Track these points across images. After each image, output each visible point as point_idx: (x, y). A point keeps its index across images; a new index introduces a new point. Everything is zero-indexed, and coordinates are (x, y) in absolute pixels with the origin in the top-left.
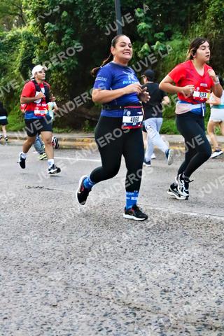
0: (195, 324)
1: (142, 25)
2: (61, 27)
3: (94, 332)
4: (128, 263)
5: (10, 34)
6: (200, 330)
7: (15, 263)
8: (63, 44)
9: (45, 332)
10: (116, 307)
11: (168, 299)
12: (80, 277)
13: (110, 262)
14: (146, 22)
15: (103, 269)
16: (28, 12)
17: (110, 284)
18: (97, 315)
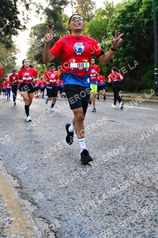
2: (126, 40)
3: (140, 206)
8: (126, 49)
9: (113, 204)
10: (153, 193)
12: (132, 173)
13: (149, 165)
15: (145, 169)
17: (149, 179)
18: (142, 196)
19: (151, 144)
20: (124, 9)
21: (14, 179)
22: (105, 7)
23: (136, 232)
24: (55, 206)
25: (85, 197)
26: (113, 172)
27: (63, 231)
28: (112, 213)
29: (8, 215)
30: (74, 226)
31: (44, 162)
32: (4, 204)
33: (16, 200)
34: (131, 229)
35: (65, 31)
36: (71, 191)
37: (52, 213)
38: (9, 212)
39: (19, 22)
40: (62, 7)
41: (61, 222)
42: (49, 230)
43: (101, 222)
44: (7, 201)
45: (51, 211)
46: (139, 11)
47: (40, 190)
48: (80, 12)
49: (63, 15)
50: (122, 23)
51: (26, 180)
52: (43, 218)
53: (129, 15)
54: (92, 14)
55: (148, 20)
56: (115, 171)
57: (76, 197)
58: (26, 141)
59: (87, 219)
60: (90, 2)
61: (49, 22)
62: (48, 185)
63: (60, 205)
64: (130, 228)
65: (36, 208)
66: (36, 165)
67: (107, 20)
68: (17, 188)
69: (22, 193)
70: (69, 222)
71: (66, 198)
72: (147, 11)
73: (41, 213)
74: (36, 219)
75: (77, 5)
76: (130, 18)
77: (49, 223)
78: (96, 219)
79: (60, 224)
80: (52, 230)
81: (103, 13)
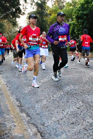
20: (83, 2)
21: (17, 101)
22: (71, 1)
23: (88, 134)
24: (41, 117)
25: (58, 113)
26: (75, 99)
27: (46, 132)
28: (75, 123)
29: (13, 122)
30: (52, 130)
31: (35, 92)
32: (11, 115)
33: (18, 113)
34: (86, 132)
35: (47, 16)
36: (50, 109)
37: (39, 121)
38: (14, 120)
39: (21, 10)
40: (46, 1)
41: (44, 127)
42: (37, 131)
43: (68, 128)
44: (13, 114)
45: (38, 121)
46: (92, 4)
47: (32, 108)
48: (57, 4)
49: (46, 6)
50: (82, 11)
51: (24, 102)
52: (34, 125)
54: (63, 5)
56: (76, 98)
57: (53, 112)
58: (24, 79)
59: (59, 126)
61: (38, 10)
63: (44, 117)
64: (85, 132)
65: (30, 118)
66: (30, 94)
67: (73, 9)
68: (18, 106)
69: (22, 110)
70: (49, 127)
71: (47, 113)
73: (33, 121)
74: (30, 125)
76: (87, 7)
77: (37, 127)
78: (65, 126)
79: (44, 128)
80: (39, 132)
81: (70, 5)
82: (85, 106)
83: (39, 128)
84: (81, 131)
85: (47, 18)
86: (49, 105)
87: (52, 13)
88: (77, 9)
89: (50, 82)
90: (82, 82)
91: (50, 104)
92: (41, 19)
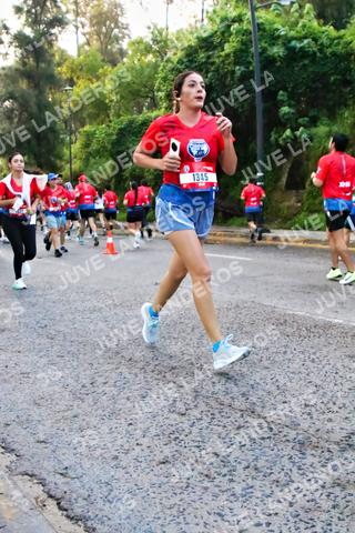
0: (338, 443)
1: (285, 109)
3: (226, 445)
4: (264, 372)
5: (141, 118)
6: (343, 450)
7: (140, 365)
9: (173, 442)
11: (309, 414)
13: (244, 370)
14: (290, 106)
16: (161, 94)
17: (243, 395)
18: (230, 428)
19: (248, 329)
20: (193, 43)
22: (151, 36)
23: (217, 489)
24: (53, 451)
25: (115, 434)
26: (171, 385)
27: (75, 496)
28: (171, 459)
30: (94, 486)
31: (24, 370)
34: (209, 485)
35: (60, 86)
36: (84, 423)
37: (48, 465)
40: (55, 31)
41: (69, 480)
42: (45, 496)
43: (149, 476)
45: (46, 462)
46: (223, 50)
47: (20, 424)
48: (95, 44)
49: (55, 48)
52: (31, 476)
53: (202, 56)
54: (121, 50)
55: (243, 69)
56: (174, 383)
59: (119, 473)
60: (116, 23)
61: (24, 64)
62: (35, 413)
63: (65, 450)
64: (206, 484)
65: (14, 458)
66: (6, 377)
67: (156, 66)
70: (85, 479)
71: (76, 435)
72: (241, 51)
73: (26, 466)
74: (15, 478)
75: (87, 29)
76: (206, 63)
77: (42, 483)
78: (139, 471)
79: (67, 483)
80: (51, 496)
81: (146, 49)
82: (203, 407)
83: (52, 486)
84: (191, 481)
85: (57, 96)
86: (80, 411)
87: (78, 78)
88: (170, 65)
89: (80, 332)
90: (193, 330)
91: (84, 405)
92: (37, 96)
